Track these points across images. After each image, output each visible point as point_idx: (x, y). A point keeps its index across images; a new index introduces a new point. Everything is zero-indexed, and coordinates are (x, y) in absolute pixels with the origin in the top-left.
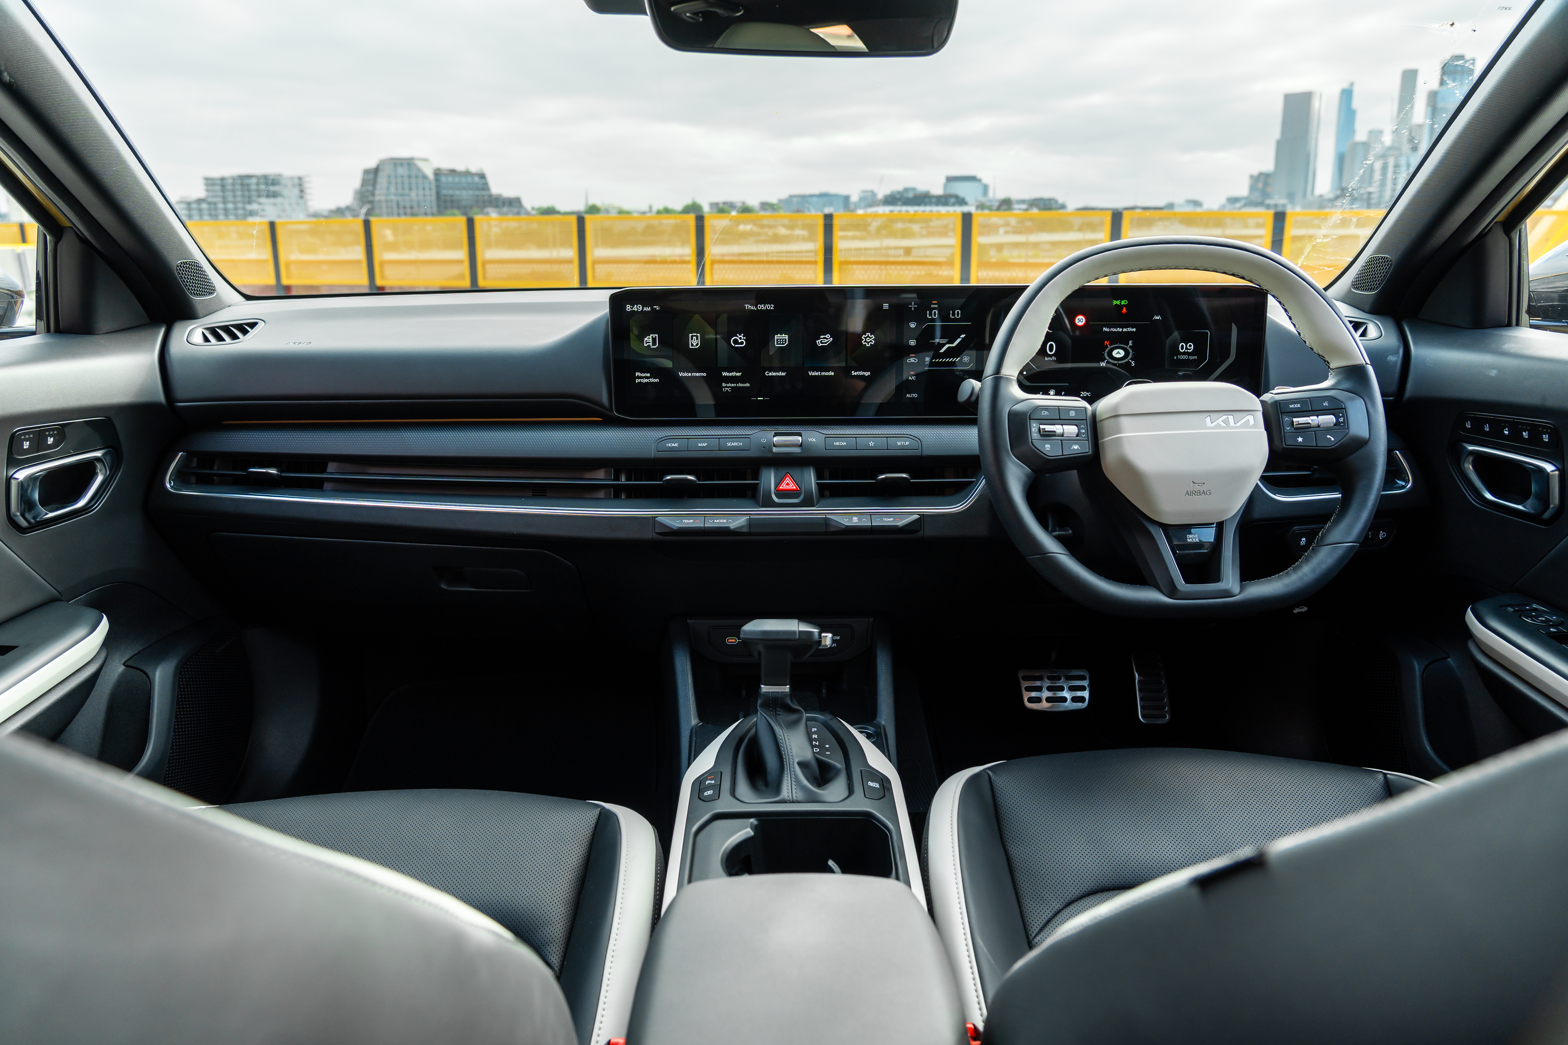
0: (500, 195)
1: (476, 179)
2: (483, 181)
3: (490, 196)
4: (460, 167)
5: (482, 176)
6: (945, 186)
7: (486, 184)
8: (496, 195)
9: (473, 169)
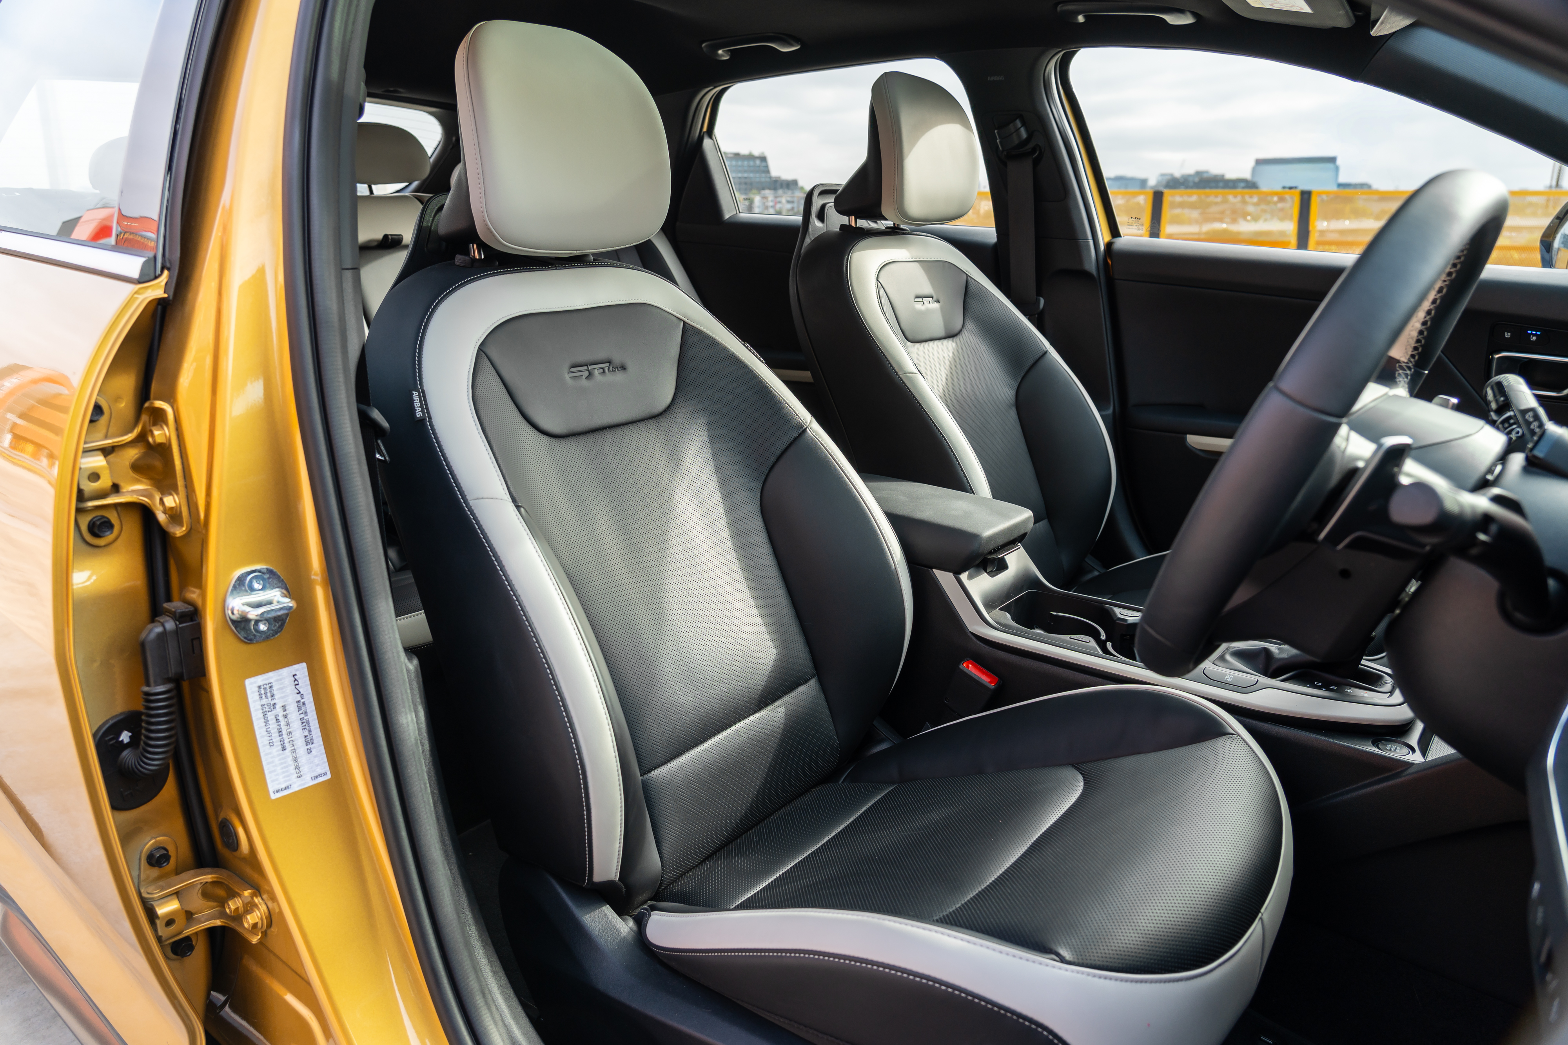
0: (779, 178)
1: (758, 162)
2: (764, 164)
3: (770, 177)
4: (744, 151)
5: (763, 159)
6: (1254, 170)
7: (767, 166)
8: (775, 178)
9: (756, 153)
